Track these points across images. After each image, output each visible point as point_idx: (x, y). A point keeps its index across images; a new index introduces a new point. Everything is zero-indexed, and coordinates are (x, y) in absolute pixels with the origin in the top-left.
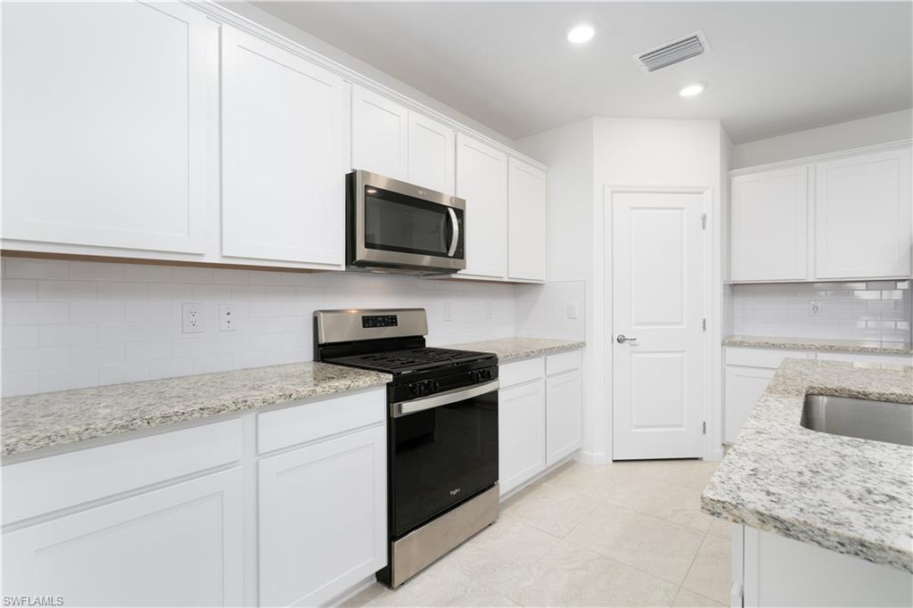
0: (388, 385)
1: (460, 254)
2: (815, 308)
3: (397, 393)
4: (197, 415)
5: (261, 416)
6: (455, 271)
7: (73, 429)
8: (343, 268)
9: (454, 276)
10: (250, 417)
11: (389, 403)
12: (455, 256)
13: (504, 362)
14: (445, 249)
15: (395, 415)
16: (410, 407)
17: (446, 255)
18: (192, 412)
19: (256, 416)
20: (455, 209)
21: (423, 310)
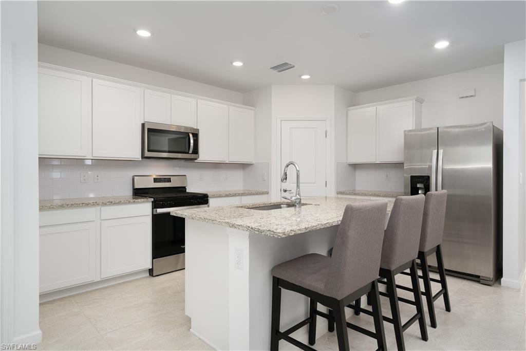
0: (152, 202)
1: (196, 151)
2: (387, 176)
3: (155, 205)
4: (81, 205)
5: (102, 208)
6: (196, 159)
7: (48, 205)
8: (141, 159)
9: (196, 161)
10: (98, 208)
11: (153, 209)
12: (193, 153)
13: (211, 197)
14: (188, 149)
15: (155, 213)
16: (160, 211)
17: (188, 153)
18: (80, 204)
19: (100, 208)
20: (193, 134)
21: (185, 176)
